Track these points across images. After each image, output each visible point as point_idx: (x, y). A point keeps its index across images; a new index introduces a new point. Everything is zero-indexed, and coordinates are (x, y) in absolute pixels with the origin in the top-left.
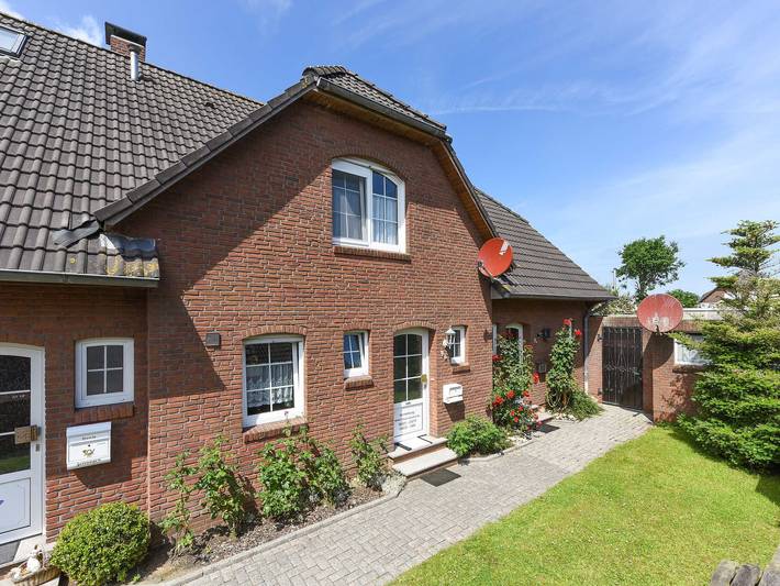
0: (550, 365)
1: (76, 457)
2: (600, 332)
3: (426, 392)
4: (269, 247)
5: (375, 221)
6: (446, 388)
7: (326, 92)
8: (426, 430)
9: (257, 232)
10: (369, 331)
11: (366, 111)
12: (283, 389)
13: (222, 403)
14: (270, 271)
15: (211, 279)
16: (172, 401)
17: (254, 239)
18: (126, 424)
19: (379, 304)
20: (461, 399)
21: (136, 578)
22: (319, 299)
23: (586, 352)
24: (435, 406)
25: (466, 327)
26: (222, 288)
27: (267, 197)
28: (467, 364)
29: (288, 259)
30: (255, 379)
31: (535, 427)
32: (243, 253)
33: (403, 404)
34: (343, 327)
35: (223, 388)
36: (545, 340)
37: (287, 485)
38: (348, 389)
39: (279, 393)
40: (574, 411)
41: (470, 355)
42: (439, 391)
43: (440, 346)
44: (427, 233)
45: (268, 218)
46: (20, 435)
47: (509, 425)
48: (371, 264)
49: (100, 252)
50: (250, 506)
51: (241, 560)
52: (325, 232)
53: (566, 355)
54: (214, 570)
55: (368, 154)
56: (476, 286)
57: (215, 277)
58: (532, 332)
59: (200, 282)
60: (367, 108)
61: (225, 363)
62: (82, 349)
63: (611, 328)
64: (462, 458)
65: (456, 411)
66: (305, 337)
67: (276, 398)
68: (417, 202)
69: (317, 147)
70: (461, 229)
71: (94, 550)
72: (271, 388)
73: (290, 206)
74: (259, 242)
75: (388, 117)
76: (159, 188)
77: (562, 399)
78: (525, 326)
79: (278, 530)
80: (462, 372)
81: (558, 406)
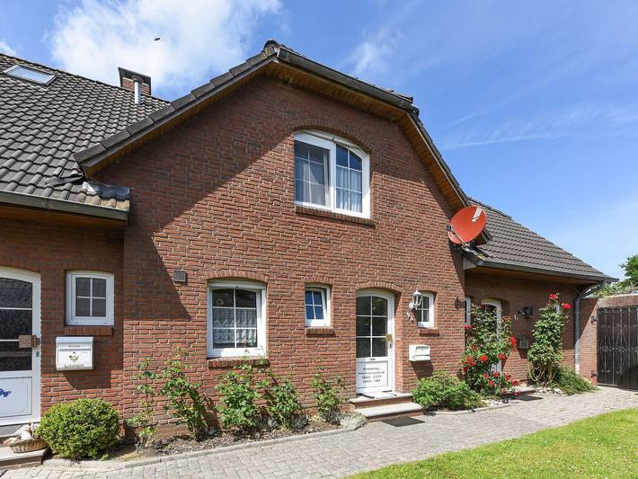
0: (533, 340)
1: (63, 360)
2: (594, 314)
3: (391, 352)
4: (233, 203)
5: (338, 191)
6: (412, 348)
7: (286, 63)
8: (392, 386)
9: (220, 189)
10: (331, 286)
11: (328, 82)
12: (247, 331)
13: (188, 331)
14: (233, 223)
15: (178, 225)
16: (143, 324)
17: (218, 194)
18: (106, 341)
19: (341, 263)
20: (428, 358)
21: (104, 457)
22: (281, 253)
23: (577, 333)
24: (400, 363)
25: (435, 294)
26: (188, 233)
27: (231, 159)
28: (436, 328)
29: (251, 214)
30: (222, 320)
31: (514, 396)
32: (208, 205)
33: (367, 359)
34: (304, 279)
35: (190, 318)
36: (527, 317)
37: (244, 403)
38: (309, 335)
39: (244, 334)
40: (562, 386)
41: (439, 319)
42: (405, 350)
43: (406, 309)
44: (392, 202)
45: (231, 176)
46: (23, 341)
47: (482, 390)
48: (334, 225)
49: (81, 192)
50: (213, 422)
51: (196, 456)
52: (287, 194)
53: (551, 329)
54: (171, 459)
55: (330, 125)
56: (448, 256)
57: (181, 224)
58: (511, 309)
59: (168, 226)
60: (328, 79)
61: (190, 297)
62: (72, 278)
63: (609, 309)
64: (428, 410)
65: (423, 368)
66: (266, 284)
67: (241, 338)
68: (382, 173)
69: (280, 118)
70: (429, 199)
71: (68, 425)
72: (235, 328)
73: (253, 168)
74: (222, 197)
75: (350, 88)
76: (129, 138)
77: (547, 373)
78: (504, 304)
79: (235, 441)
80: (430, 335)
81: (541, 380)
